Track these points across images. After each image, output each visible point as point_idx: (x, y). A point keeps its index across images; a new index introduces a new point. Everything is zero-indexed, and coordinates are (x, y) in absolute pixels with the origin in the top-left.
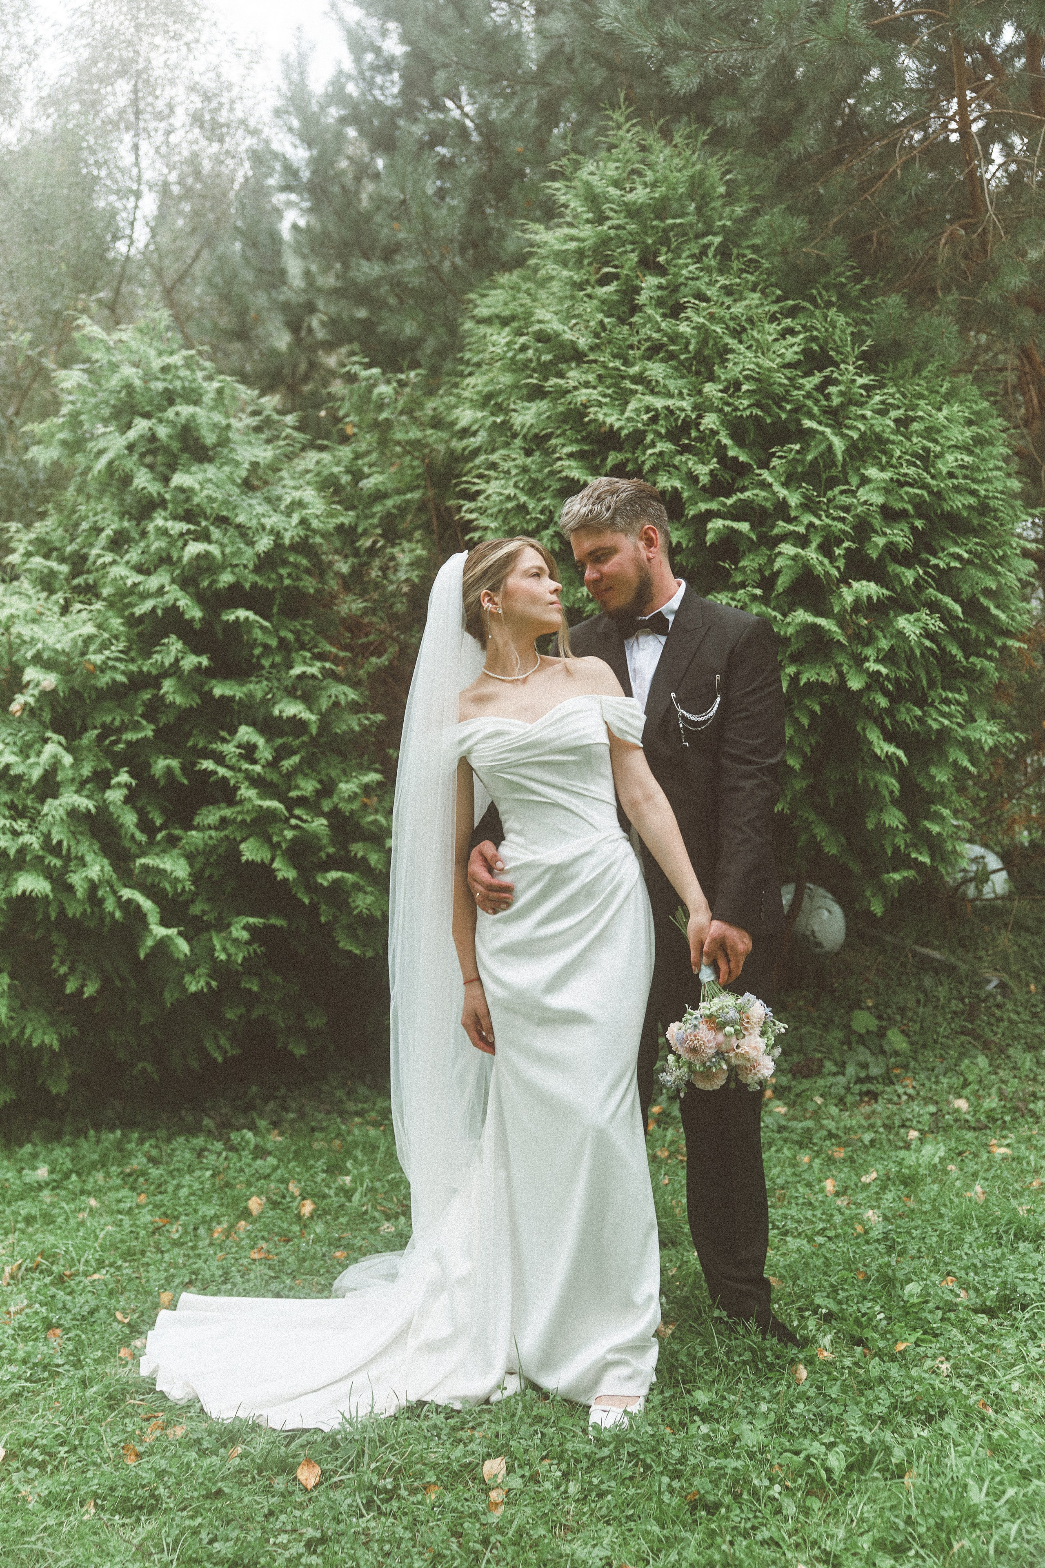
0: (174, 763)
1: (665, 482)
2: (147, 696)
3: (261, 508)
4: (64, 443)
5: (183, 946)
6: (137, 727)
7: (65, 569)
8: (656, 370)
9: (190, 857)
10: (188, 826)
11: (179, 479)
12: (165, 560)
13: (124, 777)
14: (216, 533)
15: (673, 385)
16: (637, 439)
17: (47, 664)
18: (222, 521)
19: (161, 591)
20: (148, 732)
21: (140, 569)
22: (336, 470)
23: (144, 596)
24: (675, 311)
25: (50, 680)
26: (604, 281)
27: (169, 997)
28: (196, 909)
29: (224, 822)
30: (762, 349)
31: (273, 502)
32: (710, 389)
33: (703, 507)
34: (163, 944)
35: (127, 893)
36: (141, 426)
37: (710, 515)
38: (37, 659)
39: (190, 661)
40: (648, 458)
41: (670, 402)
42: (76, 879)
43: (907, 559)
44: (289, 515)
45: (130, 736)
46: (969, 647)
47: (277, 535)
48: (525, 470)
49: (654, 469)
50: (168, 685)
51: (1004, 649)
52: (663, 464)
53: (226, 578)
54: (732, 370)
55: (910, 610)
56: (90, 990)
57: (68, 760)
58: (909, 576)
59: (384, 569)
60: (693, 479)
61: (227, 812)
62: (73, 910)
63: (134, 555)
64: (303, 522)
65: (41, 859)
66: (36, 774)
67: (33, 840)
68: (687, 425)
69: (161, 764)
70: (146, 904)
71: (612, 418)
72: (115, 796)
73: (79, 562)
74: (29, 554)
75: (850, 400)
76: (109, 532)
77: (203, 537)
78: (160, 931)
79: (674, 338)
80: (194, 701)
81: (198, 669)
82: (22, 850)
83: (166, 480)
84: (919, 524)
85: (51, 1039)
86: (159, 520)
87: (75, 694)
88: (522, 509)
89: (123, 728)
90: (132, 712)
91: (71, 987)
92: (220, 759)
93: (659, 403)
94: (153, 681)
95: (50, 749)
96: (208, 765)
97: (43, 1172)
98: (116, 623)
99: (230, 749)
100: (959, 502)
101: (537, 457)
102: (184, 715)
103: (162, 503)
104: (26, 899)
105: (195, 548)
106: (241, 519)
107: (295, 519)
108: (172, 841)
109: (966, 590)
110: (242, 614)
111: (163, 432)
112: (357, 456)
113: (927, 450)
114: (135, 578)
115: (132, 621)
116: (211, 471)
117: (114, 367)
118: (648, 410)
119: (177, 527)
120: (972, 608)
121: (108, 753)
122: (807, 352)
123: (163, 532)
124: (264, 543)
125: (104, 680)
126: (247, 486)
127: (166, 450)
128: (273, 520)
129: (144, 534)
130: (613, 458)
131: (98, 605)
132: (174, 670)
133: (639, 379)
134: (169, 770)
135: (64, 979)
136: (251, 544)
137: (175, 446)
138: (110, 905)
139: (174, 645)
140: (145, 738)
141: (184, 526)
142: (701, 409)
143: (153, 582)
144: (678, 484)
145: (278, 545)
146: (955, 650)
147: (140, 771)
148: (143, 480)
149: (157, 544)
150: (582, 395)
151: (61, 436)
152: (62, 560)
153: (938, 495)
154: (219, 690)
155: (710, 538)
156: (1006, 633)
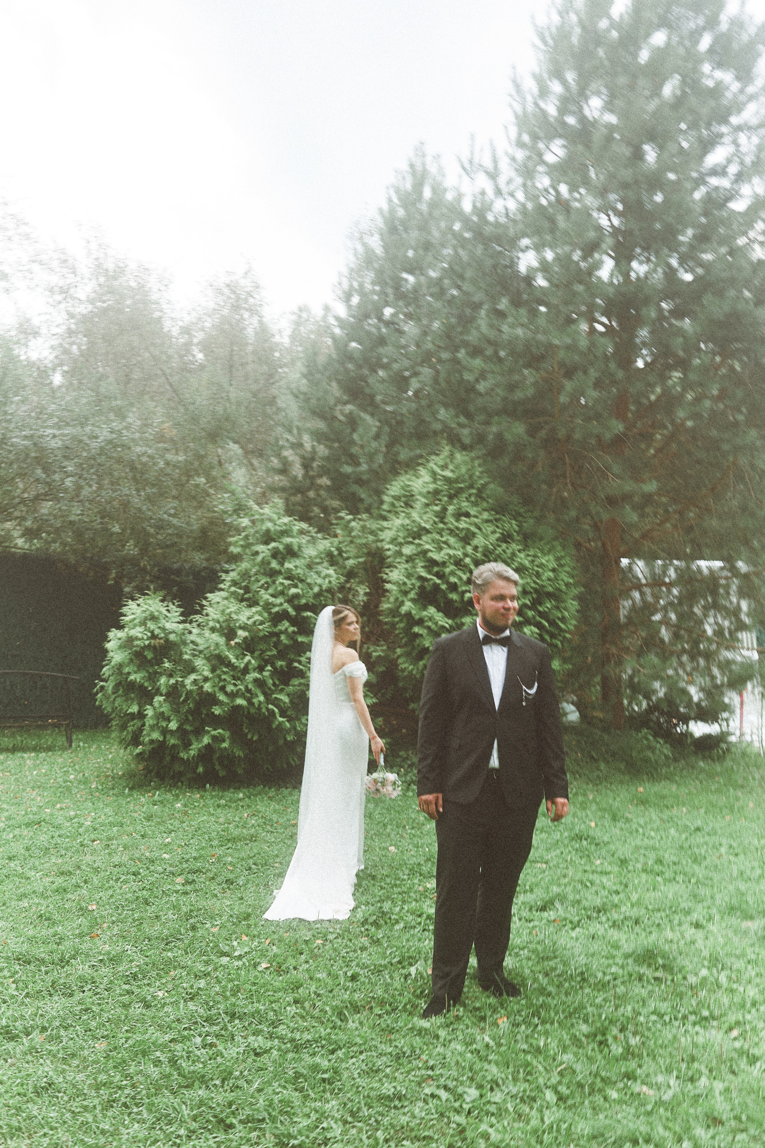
0: (283, 663)
1: (453, 579)
2: (275, 639)
3: (315, 576)
4: (242, 546)
5: (288, 725)
6: (271, 650)
7: (241, 592)
8: (452, 540)
9: (288, 695)
10: (287, 685)
11: (287, 565)
12: (282, 593)
13: (269, 668)
14: (300, 585)
15: (456, 546)
16: (444, 564)
17: (244, 628)
18: (302, 581)
19: (281, 604)
20: (275, 652)
21: (273, 596)
22: (333, 549)
23: (274, 605)
24: (458, 520)
25: (246, 634)
26: (436, 505)
27: (281, 742)
28: (289, 713)
29: (300, 684)
30: (486, 537)
31: (318, 573)
32: (469, 549)
33: (464, 588)
34: (280, 723)
35: (271, 706)
36: (273, 545)
37: (466, 591)
38: (241, 628)
39: (291, 629)
40: (447, 570)
41: (455, 552)
42: (255, 701)
43: (530, 608)
44: (324, 578)
45: (269, 653)
46: (552, 636)
47: (320, 586)
48: (406, 569)
49: (450, 574)
50: (283, 637)
51: (564, 637)
52: (453, 573)
53: (303, 601)
54: (475, 542)
55: (530, 624)
56: (255, 738)
57: (253, 662)
58: (530, 613)
59: (354, 595)
60: (460, 579)
61: (302, 681)
62: (253, 711)
63: (271, 591)
64: (330, 582)
65: (243, 694)
66: (242, 666)
67: (242, 687)
68: (461, 560)
69: (280, 663)
70: (276, 710)
71: (435, 556)
72: (266, 674)
73: (247, 590)
74: (230, 586)
75: (513, 554)
76: (262, 582)
77: (296, 586)
78: (281, 719)
79: (457, 528)
80: (291, 642)
81: (294, 632)
82: (238, 691)
83: (282, 564)
84: (535, 596)
85: (241, 754)
86: (280, 580)
87: (252, 639)
88: (405, 584)
89: (267, 650)
90: (269, 644)
91: (249, 737)
92: (300, 662)
93: (451, 552)
94: (277, 635)
95: (248, 658)
96: (296, 664)
97: (241, 795)
98: (266, 615)
99: (303, 659)
100: (550, 589)
101: (410, 564)
102: (286, 646)
103: (279, 573)
104: (239, 706)
105: (293, 591)
106: (309, 581)
107: (327, 581)
108: (282, 690)
109: (551, 617)
110: (309, 614)
111: (281, 547)
112: (340, 543)
113: (537, 572)
114: (271, 600)
115: (270, 613)
116: (298, 562)
117: (262, 521)
118: (449, 555)
119: (287, 582)
120: (552, 623)
121: (263, 659)
122: (502, 534)
123: (282, 584)
124: (316, 589)
125: (261, 634)
126: (310, 567)
127: (281, 553)
128: (319, 581)
129: (274, 582)
130: (436, 569)
131: (259, 608)
132: (286, 631)
133: (445, 543)
134: (281, 666)
135: (247, 734)
136: (312, 589)
137: (284, 552)
138: (264, 710)
139: (286, 624)
140: (274, 655)
141: (290, 582)
142: (466, 555)
143: (279, 601)
144: (456, 580)
145: (321, 590)
146: (547, 637)
147: (273, 665)
148: (274, 564)
149: (280, 588)
150: (427, 547)
151: (242, 543)
152: (240, 588)
153: (543, 586)
154: (300, 639)
155: (466, 599)
156: (566, 631)
